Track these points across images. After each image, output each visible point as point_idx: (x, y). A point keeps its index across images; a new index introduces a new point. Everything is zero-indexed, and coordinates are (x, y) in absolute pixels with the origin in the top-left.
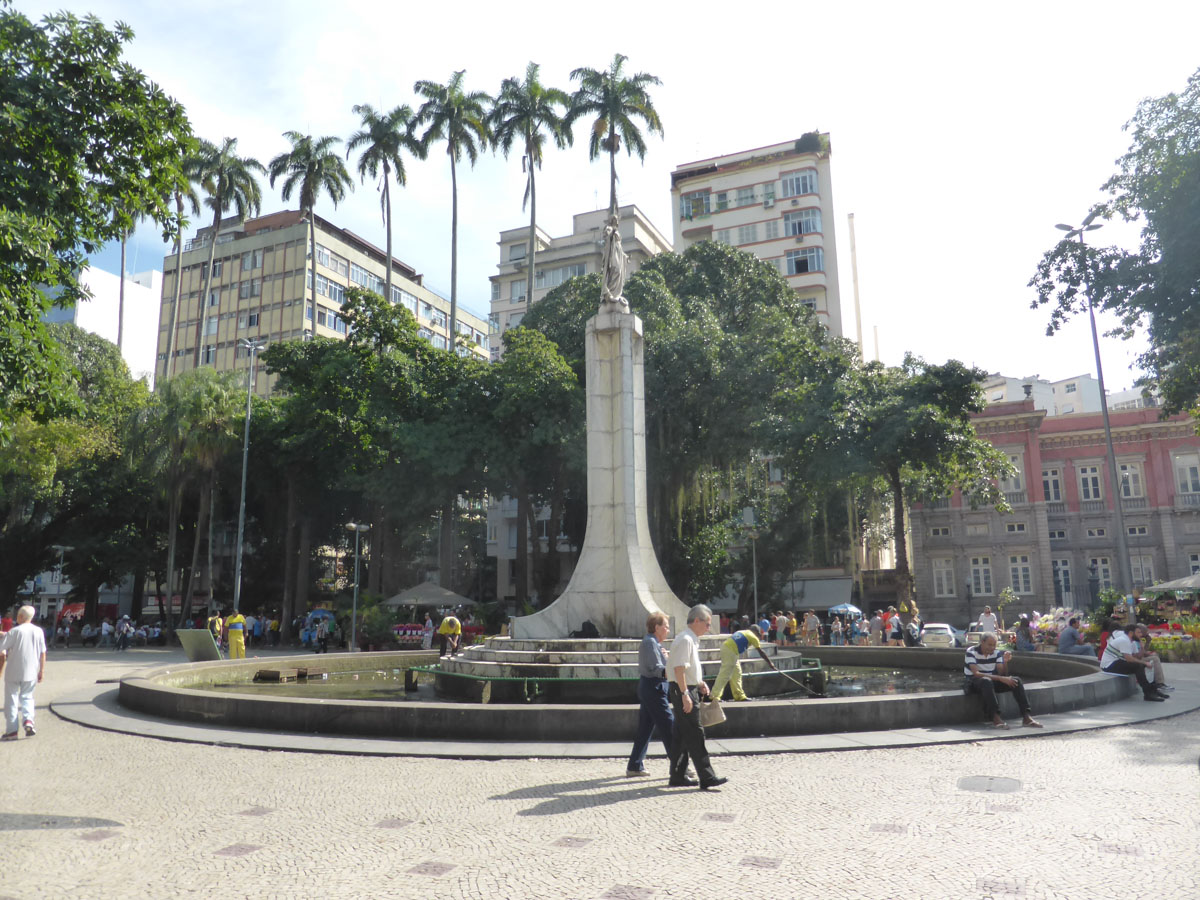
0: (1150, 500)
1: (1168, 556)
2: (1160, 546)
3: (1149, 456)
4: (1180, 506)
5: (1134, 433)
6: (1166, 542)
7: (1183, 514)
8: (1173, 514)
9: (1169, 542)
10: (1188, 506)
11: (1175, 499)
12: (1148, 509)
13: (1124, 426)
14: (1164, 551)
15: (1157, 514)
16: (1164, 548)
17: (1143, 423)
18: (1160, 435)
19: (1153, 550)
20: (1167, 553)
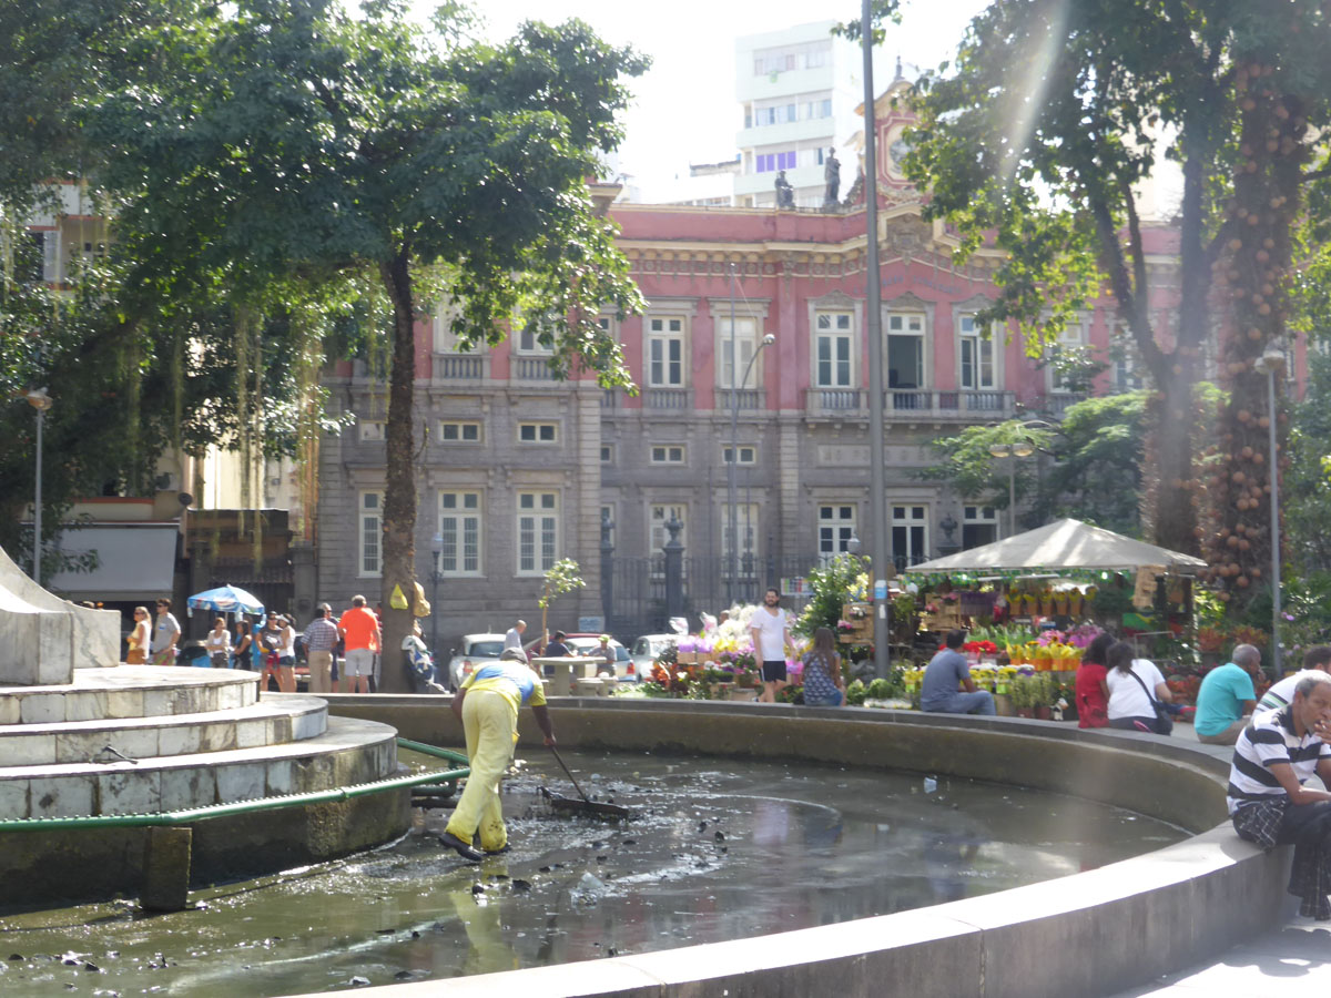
0: (766, 394)
1: (786, 508)
2: (774, 487)
3: (774, 307)
4: (817, 410)
5: (753, 258)
6: (785, 479)
7: (820, 426)
8: (803, 424)
9: (790, 481)
10: (828, 412)
11: (809, 396)
12: (763, 413)
13: (740, 241)
14: (779, 498)
15: (776, 425)
16: (780, 491)
17: (773, 239)
18: (798, 268)
19: (760, 495)
20: (785, 501)
